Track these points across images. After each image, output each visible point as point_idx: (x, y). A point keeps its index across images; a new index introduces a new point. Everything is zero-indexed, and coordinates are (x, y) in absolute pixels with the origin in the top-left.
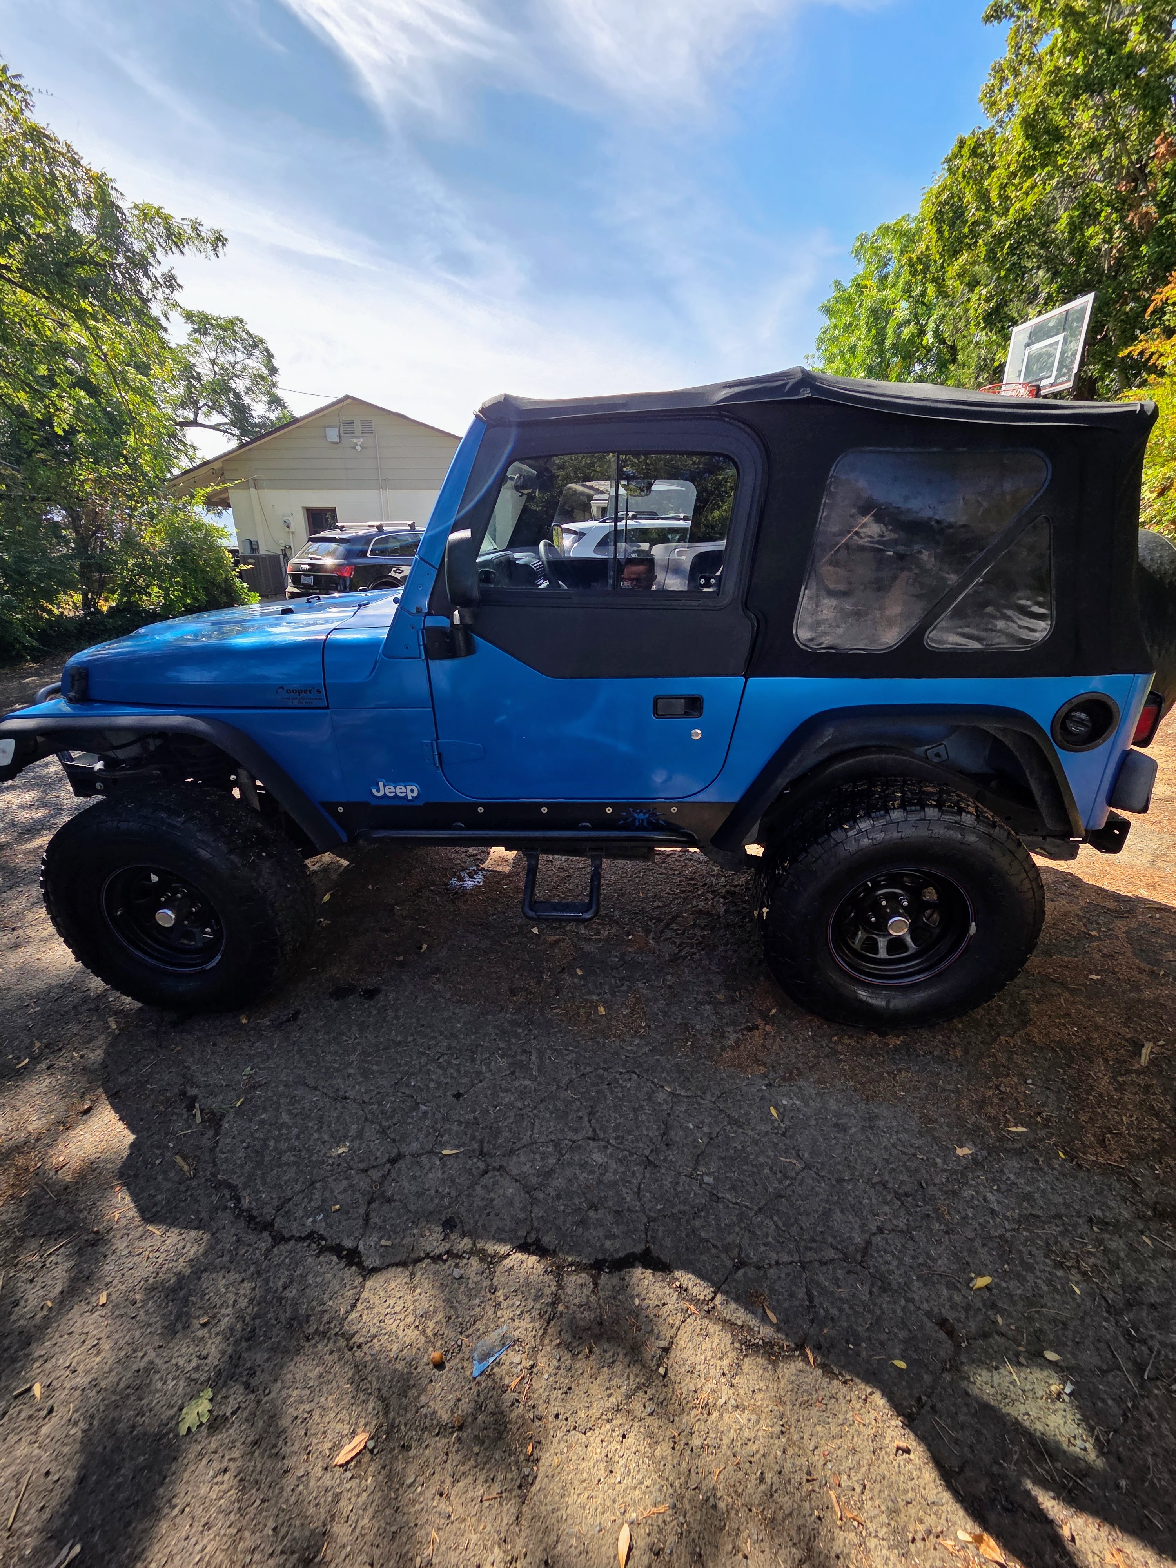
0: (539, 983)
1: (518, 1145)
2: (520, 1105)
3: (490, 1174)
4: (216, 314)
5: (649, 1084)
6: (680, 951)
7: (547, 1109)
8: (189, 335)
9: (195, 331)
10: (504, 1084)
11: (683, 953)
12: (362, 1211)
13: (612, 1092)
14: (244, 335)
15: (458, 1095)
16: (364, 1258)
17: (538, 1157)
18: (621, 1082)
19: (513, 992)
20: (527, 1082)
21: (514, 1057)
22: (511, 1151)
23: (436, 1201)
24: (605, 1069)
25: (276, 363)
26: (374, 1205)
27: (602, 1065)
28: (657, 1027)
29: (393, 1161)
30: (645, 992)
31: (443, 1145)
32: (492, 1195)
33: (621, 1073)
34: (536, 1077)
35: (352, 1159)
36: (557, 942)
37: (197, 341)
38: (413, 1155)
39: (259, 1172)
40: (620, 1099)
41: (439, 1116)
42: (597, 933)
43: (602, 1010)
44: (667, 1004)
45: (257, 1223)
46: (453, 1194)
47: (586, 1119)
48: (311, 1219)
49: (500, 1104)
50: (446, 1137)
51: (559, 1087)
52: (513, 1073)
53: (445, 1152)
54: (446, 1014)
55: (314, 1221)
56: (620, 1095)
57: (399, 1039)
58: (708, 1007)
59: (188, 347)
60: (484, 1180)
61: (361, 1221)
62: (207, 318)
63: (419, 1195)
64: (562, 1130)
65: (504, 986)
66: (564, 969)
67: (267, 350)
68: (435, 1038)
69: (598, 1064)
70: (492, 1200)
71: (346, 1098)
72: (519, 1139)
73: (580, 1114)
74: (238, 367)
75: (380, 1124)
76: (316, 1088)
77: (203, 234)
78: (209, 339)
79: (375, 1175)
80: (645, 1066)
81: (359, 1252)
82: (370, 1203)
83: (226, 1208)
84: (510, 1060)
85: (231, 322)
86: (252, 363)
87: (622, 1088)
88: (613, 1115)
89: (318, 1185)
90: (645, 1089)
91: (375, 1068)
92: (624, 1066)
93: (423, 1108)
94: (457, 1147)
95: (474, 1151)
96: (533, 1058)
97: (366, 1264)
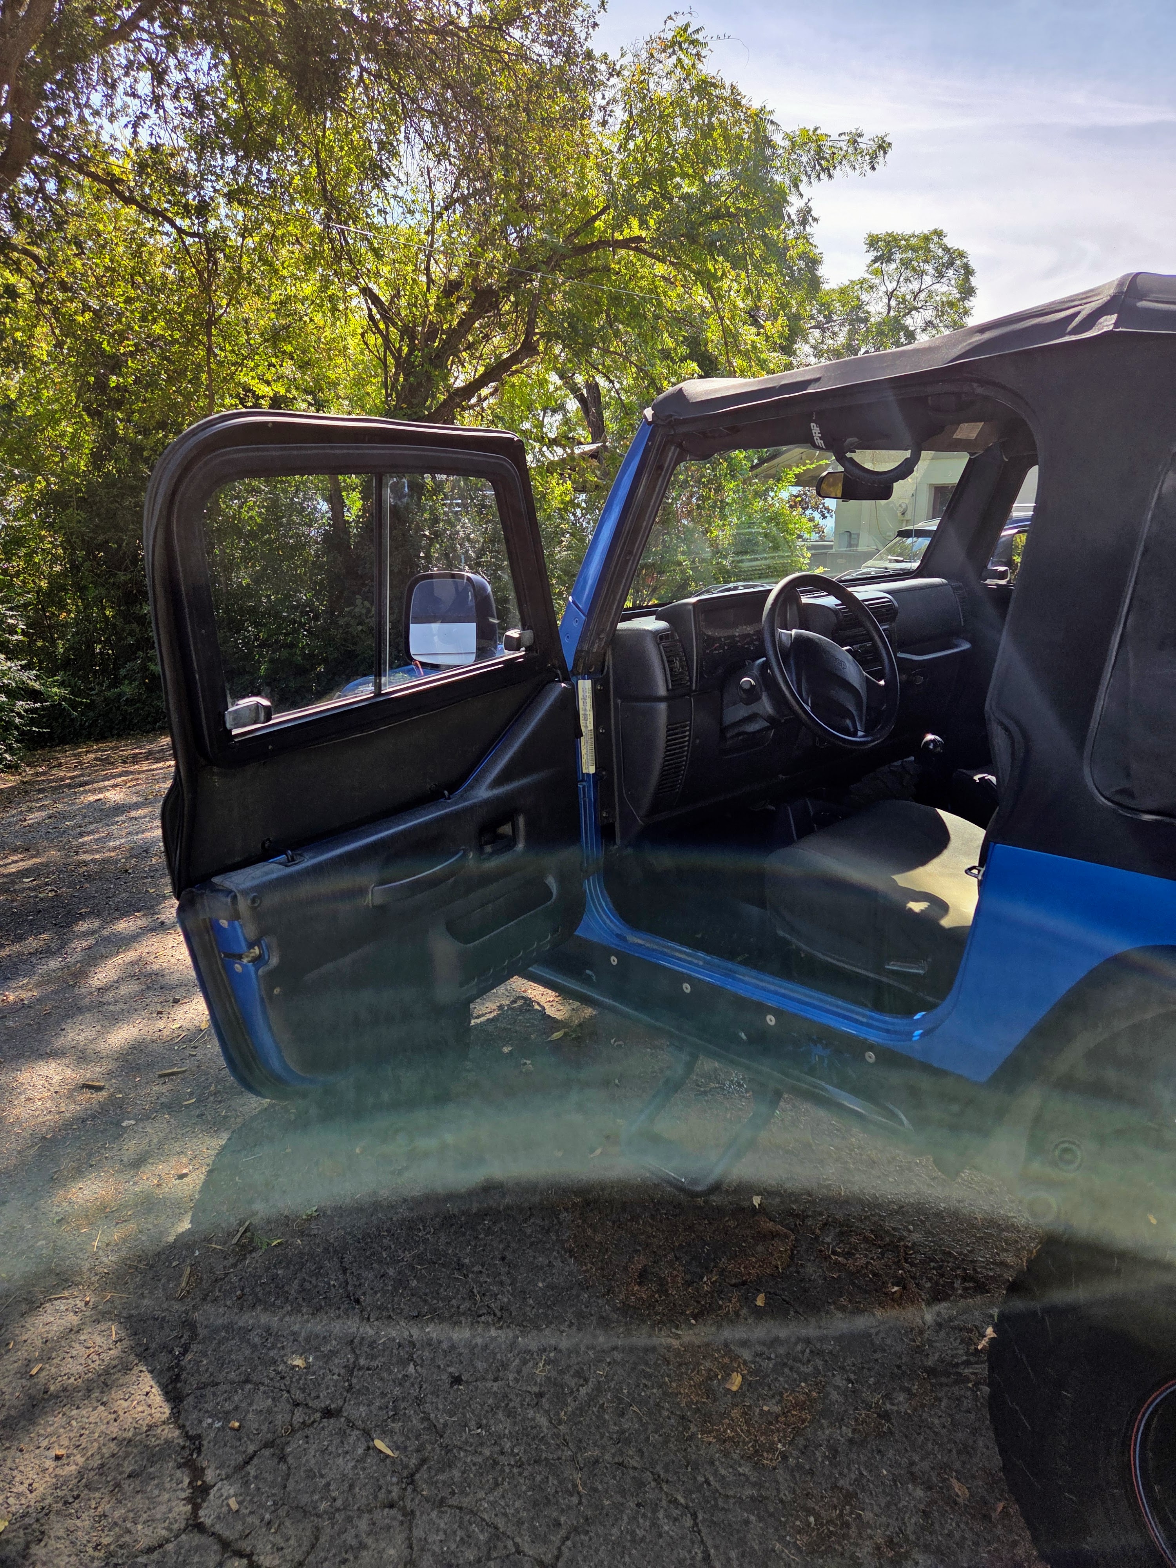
0: (687, 1284)
1: (454, 1501)
2: (507, 1446)
3: (394, 1512)
4: (908, 232)
5: (698, 1551)
6: (967, 1363)
7: (532, 1477)
8: (869, 266)
9: (875, 261)
10: (515, 1403)
11: (967, 1371)
12: (251, 1448)
13: (633, 1519)
14: (940, 252)
15: (457, 1380)
16: (205, 1505)
17: (460, 1533)
18: (661, 1514)
19: (643, 1277)
20: (543, 1421)
21: (562, 1372)
22: (442, 1501)
23: (316, 1497)
24: (658, 1479)
25: (974, 281)
26: (267, 1452)
27: (659, 1469)
28: (799, 1467)
29: (328, 1413)
30: (835, 1396)
31: (385, 1433)
32: (369, 1541)
33: (674, 1502)
34: (560, 1422)
35: (298, 1381)
36: (774, 1235)
37: (876, 273)
38: (348, 1420)
39: (223, 1334)
40: (633, 1541)
41: (414, 1392)
42: (848, 1255)
43: (736, 1382)
44: (851, 1441)
45: (175, 1388)
46: (339, 1503)
47: (563, 1533)
48: (210, 1421)
49: (487, 1427)
50: (397, 1426)
51: (573, 1459)
52: (540, 1395)
53: (379, 1444)
54: (541, 1260)
55: (210, 1426)
56: (640, 1533)
57: (467, 1261)
58: (919, 1493)
59: (863, 281)
60: (378, 1515)
61: (240, 1459)
62: (895, 240)
63: (310, 1475)
64: (520, 1523)
65: (640, 1262)
66: (744, 1283)
67: (966, 267)
68: (502, 1283)
69: (653, 1464)
70: (363, 1546)
71: (358, 1301)
72: (463, 1493)
73: (563, 1519)
74: (922, 296)
75: (357, 1357)
76: (345, 1271)
77: (862, 146)
78: (893, 266)
79: (299, 1416)
80: (719, 1516)
81: (208, 1494)
82: (266, 1446)
83: (171, 1352)
84: (554, 1374)
85: (927, 239)
86: (941, 288)
87: (654, 1524)
88: (602, 1554)
89: (249, 1386)
90: (684, 1554)
91: (414, 1283)
92: (688, 1493)
93: (411, 1369)
94: (396, 1447)
95: (406, 1467)
96: (583, 1391)
97: (201, 1513)
